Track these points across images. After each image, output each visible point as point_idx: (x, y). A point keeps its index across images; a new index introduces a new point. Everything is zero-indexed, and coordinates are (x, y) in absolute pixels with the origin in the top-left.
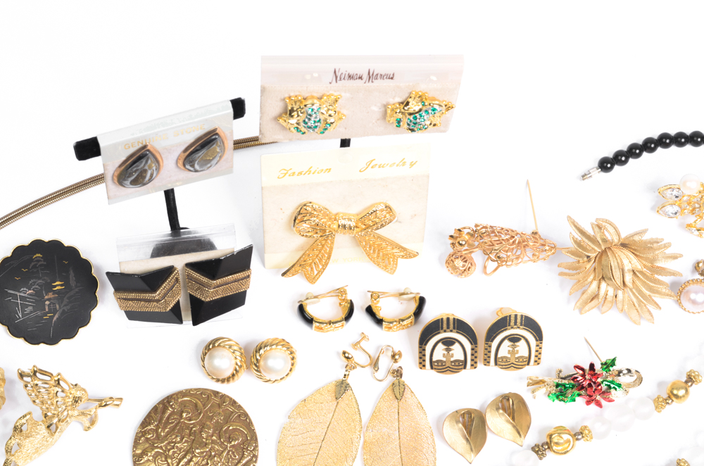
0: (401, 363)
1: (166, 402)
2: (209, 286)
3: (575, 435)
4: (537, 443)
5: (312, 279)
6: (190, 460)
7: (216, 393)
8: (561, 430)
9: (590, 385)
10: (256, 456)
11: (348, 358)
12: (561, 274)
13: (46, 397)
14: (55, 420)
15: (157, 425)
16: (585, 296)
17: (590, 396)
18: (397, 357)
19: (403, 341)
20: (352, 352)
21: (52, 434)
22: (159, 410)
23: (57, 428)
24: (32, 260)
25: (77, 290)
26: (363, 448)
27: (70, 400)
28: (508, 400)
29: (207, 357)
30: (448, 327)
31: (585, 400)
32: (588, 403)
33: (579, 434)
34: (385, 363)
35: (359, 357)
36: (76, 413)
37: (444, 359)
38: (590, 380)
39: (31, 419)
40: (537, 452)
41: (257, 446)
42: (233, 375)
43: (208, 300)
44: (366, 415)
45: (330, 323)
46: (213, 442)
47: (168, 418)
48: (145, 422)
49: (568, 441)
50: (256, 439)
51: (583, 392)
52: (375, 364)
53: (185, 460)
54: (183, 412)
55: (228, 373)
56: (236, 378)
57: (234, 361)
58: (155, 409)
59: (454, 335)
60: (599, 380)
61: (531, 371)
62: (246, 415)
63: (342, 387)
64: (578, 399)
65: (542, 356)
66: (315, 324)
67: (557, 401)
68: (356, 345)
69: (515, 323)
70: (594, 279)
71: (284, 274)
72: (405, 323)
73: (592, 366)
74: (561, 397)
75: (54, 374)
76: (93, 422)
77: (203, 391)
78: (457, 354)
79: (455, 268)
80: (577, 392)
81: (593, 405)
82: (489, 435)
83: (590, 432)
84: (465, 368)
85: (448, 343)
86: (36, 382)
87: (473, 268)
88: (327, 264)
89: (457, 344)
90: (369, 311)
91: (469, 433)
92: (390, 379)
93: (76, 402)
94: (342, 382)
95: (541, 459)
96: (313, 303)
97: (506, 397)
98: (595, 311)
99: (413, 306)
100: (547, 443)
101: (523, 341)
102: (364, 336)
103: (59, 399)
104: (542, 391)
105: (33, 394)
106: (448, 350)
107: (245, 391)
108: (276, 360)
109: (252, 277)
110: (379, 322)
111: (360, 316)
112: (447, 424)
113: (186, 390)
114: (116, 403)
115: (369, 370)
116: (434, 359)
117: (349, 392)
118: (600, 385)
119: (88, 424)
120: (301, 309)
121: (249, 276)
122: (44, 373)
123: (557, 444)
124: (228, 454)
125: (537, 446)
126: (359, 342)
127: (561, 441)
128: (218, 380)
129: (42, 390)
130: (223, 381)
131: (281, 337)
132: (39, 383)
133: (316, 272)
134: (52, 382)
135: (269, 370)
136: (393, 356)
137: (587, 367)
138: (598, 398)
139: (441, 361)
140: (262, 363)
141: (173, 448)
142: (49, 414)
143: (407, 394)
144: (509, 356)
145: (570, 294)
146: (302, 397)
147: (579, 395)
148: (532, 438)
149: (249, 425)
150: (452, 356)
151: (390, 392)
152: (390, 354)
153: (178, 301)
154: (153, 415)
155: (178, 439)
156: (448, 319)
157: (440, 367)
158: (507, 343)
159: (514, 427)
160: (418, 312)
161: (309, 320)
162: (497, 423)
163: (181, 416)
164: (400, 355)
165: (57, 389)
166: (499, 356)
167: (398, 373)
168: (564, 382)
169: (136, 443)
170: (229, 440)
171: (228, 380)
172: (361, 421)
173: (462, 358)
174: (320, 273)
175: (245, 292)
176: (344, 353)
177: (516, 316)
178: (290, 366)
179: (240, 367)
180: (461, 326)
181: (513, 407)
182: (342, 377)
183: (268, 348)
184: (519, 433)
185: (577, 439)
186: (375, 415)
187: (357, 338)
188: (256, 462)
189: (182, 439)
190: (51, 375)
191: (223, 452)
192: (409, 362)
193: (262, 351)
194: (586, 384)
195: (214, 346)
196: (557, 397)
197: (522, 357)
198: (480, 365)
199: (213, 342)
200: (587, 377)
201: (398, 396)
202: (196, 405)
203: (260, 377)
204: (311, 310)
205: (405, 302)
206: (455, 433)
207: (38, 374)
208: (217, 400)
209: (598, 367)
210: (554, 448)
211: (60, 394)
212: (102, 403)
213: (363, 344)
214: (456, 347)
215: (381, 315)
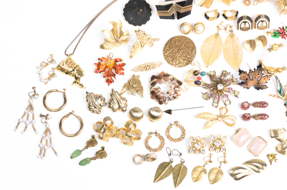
0: (232, 29)
1: (171, 40)
2: (182, 8)
3: (279, 46)
4: (269, 48)
5: (208, 7)
6: (178, 54)
7: (184, 37)
8: (275, 45)
9: (283, 33)
10: (196, 52)
11: (218, 27)
12: (274, 4)
13: (141, 37)
14: (143, 44)
15: (169, 45)
16: (281, 10)
17: (283, 36)
18: (231, 27)
19: (233, 23)
20: (219, 26)
21: (142, 48)
22: (170, 41)
23: (144, 46)
24: (133, 4)
25: (146, 11)
26: (223, 50)
27: (147, 39)
28: (261, 37)
29: (181, 28)
30: (245, 18)
31: (281, 37)
32: (282, 38)
33: (280, 46)
34: (228, 29)
35: (221, 27)
36: (148, 42)
37: (244, 27)
38: (283, 31)
39: (137, 43)
40: (269, 50)
41: (196, 50)
42: (189, 32)
43: (182, 12)
44: (224, 42)
45: (213, 18)
46: (184, 49)
47: (172, 43)
48: (166, 45)
49: (277, 47)
50: (196, 48)
51: (281, 35)
52: (226, 29)
53: (177, 54)
54: (176, 42)
55: (187, 32)
56: (189, 33)
57: (189, 28)
58: (169, 41)
59: (247, 20)
60: (285, 31)
61: (267, 30)
62: (193, 42)
63: (217, 35)
64: (279, 37)
65: (270, 26)
66: (210, 19)
67: (274, 38)
68: (220, 24)
69: (263, 17)
70: (283, 5)
71: (201, 6)
72: (233, 18)
73: (283, 27)
74: (275, 36)
75: (144, 31)
76: (152, 45)
77: (181, 36)
78: (247, 25)
79: (246, 3)
80: (279, 35)
81: (283, 39)
82: (256, 46)
83: (283, 45)
84: (249, 29)
85: (245, 22)
86: (139, 33)
87: (251, 3)
88: (212, 3)
89: (247, 23)
90: (224, 15)
91: (251, 46)
92: (230, 33)
93: (149, 39)
94: (217, 33)
95: (270, 52)
96: (209, 13)
97: (260, 37)
98: (283, 15)
99: (235, 14)
100: (272, 48)
101: (265, 22)
102: (222, 22)
103: (144, 38)
104: (270, 35)
105: (138, 37)
106: (245, 24)
107: (191, 36)
108: (200, 28)
109: (193, 6)
110: (226, 18)
111: (221, 17)
112: (245, 43)
113: (177, 36)
114: (158, 40)
115: (224, 30)
116: (241, 27)
117: (219, 36)
118: (285, 32)
119: (151, 45)
120: (206, 15)
121: (192, 6)
122: (141, 31)
123: (274, 48)
124: (188, 52)
125: (269, 49)
126: (221, 24)
127: (275, 47)
128: (184, 34)
129: (140, 36)
130: (186, 34)
131: (201, 22)
132: (140, 33)
133: (209, 5)
134: (143, 34)
135: (198, 30)
136: (230, 27)
137: (282, 28)
138: (285, 36)
139: (243, 28)
140: (196, 29)
141: (174, 51)
142: (142, 42)
143: (234, 36)
144: (261, 26)
145: (277, 10)
146: (207, 38)
147: (280, 36)
148: (268, 47)
149: (194, 44)
150: (246, 26)
151: (230, 36)
152: (229, 26)
153: (174, 13)
154: (168, 43)
155: (175, 48)
156: (245, 16)
157: (243, 29)
158: (260, 22)
159: (263, 44)
160: (236, 15)
161: (207, 18)
162: (259, 43)
163: (176, 43)
164: (232, 26)
165: (144, 35)
166: (258, 26)
167: (232, 31)
168: (276, 32)
169: (164, 50)
170: (189, 48)
171: (187, 33)
172: (222, 43)
173: (249, 27)
174: (210, 6)
175: (191, 11)
176: (217, 26)
177: (263, 15)
178: (203, 30)
179: (191, 30)
180: (248, 18)
181: (262, 39)
182: (217, 32)
183: (198, 25)
184: (264, 46)
185: (280, 47)
186: (226, 42)
187: (221, 23)
188: (196, 53)
189: (176, 48)
190: (143, 31)
191: (187, 51)
192: (234, 28)
193: (196, 26)
194: (281, 32)
195: (183, 25)
196: (274, 36)
197: (264, 26)
198: (253, 29)
199: (183, 24)
200: (282, 30)
201: (232, 37)
202: (179, 40)
203: (195, 32)
204: (208, 15)
205: (233, 13)
206: (248, 46)
207: (140, 31)
208: (185, 38)
209: (285, 28)
210: (274, 49)
211: (145, 37)
212: (154, 40)
213: (222, 24)
214: (247, 24)
215: (227, 16)
